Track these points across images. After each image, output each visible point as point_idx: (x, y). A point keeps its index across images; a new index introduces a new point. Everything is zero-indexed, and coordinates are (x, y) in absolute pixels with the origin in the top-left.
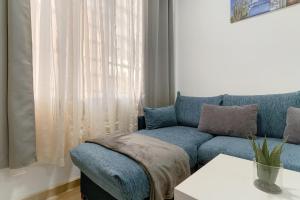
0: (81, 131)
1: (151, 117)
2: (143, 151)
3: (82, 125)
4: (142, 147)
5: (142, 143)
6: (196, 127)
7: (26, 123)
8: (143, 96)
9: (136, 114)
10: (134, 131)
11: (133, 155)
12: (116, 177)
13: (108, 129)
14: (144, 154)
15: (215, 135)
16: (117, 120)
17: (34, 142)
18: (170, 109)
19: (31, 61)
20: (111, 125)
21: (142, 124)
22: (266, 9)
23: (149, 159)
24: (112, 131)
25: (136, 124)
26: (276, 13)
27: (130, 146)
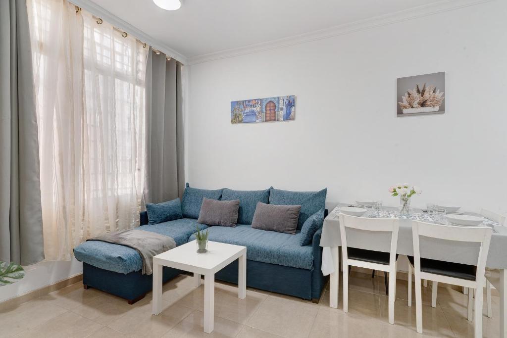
0: (82, 232)
1: (154, 212)
2: (140, 242)
3: (82, 226)
4: (139, 240)
5: (140, 237)
6: (197, 218)
7: (36, 228)
8: (147, 191)
9: (137, 211)
10: (136, 227)
11: (131, 245)
12: (119, 257)
13: (108, 228)
14: (140, 244)
15: (211, 226)
16: (118, 217)
17: (43, 243)
18: (175, 202)
19: (39, 177)
20: (111, 223)
21: (144, 220)
22: (254, 120)
23: (143, 247)
24: (112, 228)
25: (139, 220)
26: (261, 124)
27: (130, 240)
